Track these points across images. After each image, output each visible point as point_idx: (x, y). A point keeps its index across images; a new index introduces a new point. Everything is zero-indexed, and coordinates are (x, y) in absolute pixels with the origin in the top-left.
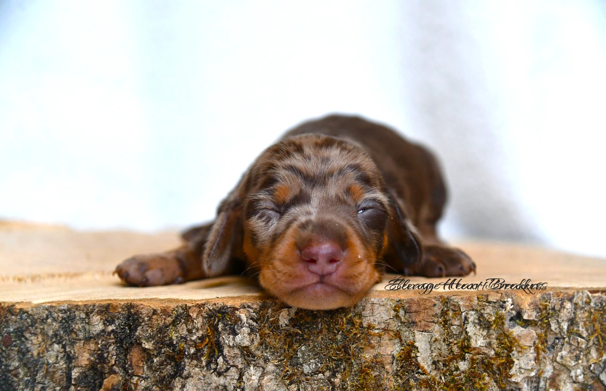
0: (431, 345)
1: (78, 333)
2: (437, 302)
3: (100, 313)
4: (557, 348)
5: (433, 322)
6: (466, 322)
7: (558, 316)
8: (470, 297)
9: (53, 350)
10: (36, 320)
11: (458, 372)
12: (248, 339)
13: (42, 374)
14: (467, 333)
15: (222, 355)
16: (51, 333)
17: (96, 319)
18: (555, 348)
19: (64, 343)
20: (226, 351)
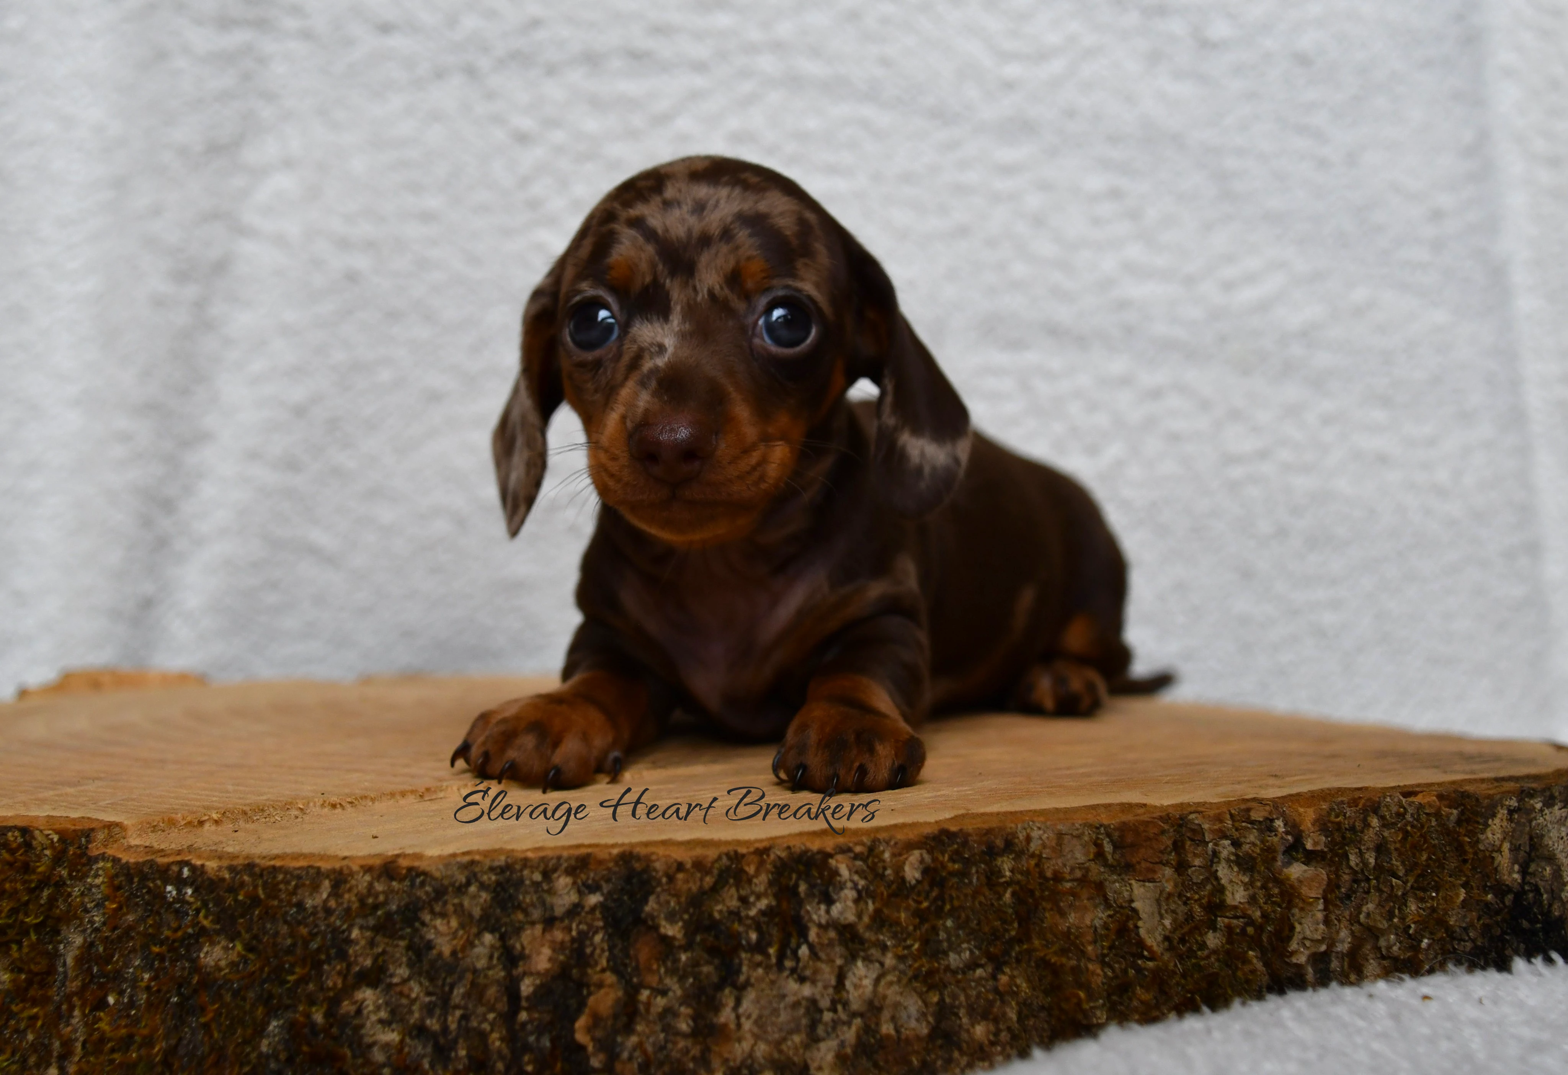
0: (1159, 905)
1: (531, 909)
2: (1166, 827)
3: (571, 871)
4: (1355, 898)
5: (1161, 863)
6: (1216, 860)
7: (1360, 842)
8: (1219, 814)
9: (482, 944)
10: (446, 888)
11: (1206, 952)
12: (854, 911)
13: (462, 990)
14: (1217, 879)
15: (807, 941)
16: (477, 912)
17: (563, 882)
18: (1353, 899)
19: (503, 929)
20: (813, 934)
